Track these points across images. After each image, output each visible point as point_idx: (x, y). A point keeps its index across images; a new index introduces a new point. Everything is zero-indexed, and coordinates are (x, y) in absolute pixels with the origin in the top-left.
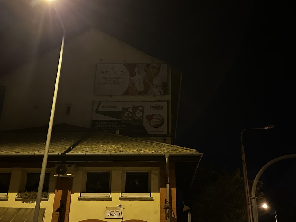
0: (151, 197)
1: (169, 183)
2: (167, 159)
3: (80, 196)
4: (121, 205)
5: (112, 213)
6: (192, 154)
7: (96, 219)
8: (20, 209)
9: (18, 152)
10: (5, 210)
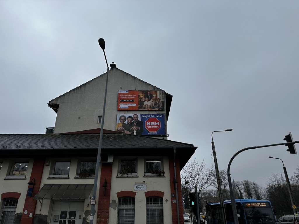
0: (164, 175)
1: (175, 166)
2: (175, 151)
3: (118, 176)
4: (144, 181)
5: (139, 186)
7: (129, 190)
8: (78, 185)
9: (76, 147)
10: (68, 186)
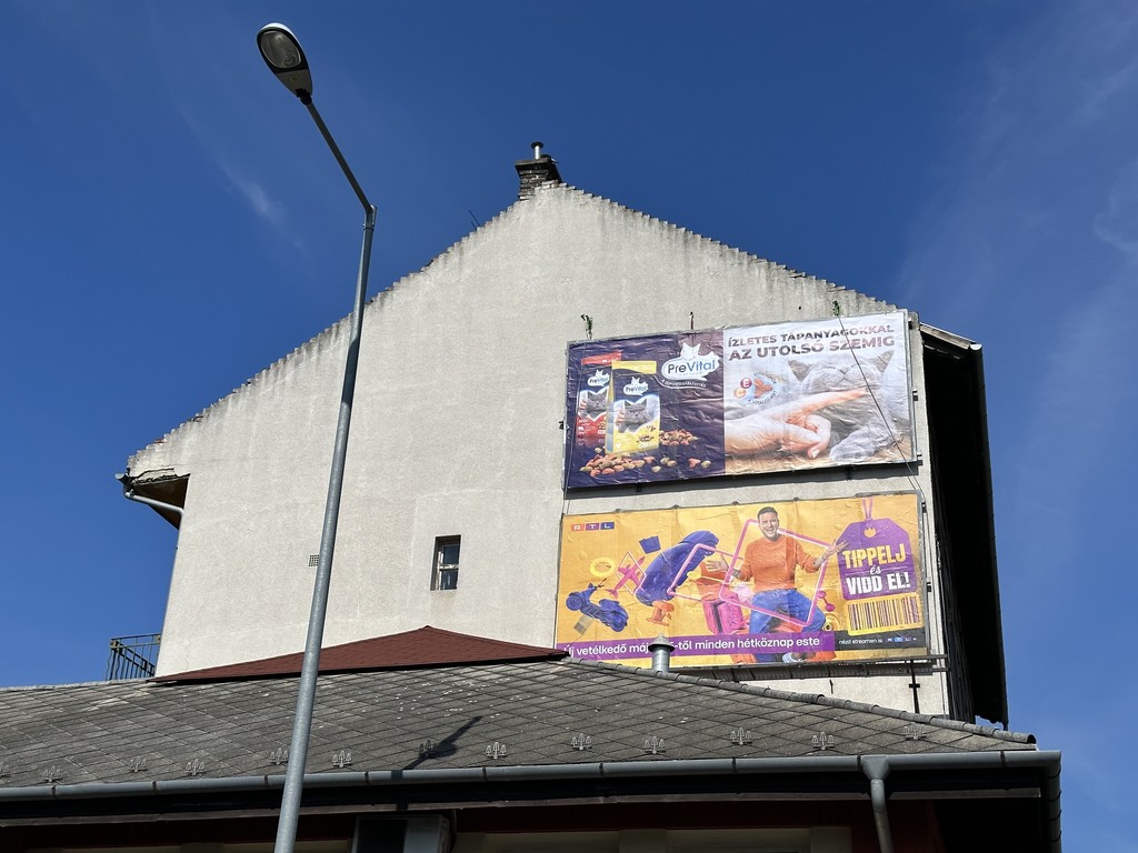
2: (877, 787)
6: (1002, 756)
